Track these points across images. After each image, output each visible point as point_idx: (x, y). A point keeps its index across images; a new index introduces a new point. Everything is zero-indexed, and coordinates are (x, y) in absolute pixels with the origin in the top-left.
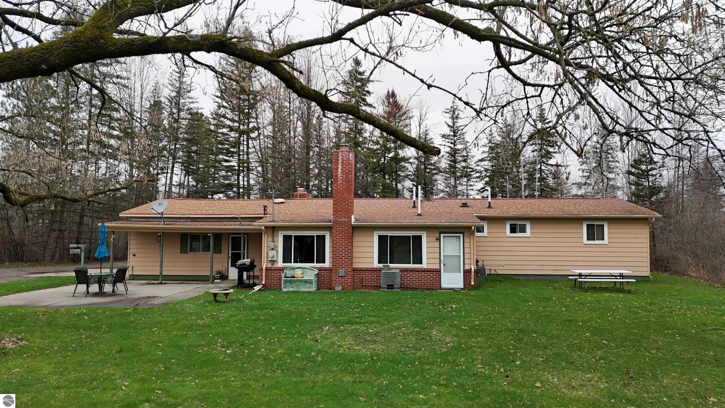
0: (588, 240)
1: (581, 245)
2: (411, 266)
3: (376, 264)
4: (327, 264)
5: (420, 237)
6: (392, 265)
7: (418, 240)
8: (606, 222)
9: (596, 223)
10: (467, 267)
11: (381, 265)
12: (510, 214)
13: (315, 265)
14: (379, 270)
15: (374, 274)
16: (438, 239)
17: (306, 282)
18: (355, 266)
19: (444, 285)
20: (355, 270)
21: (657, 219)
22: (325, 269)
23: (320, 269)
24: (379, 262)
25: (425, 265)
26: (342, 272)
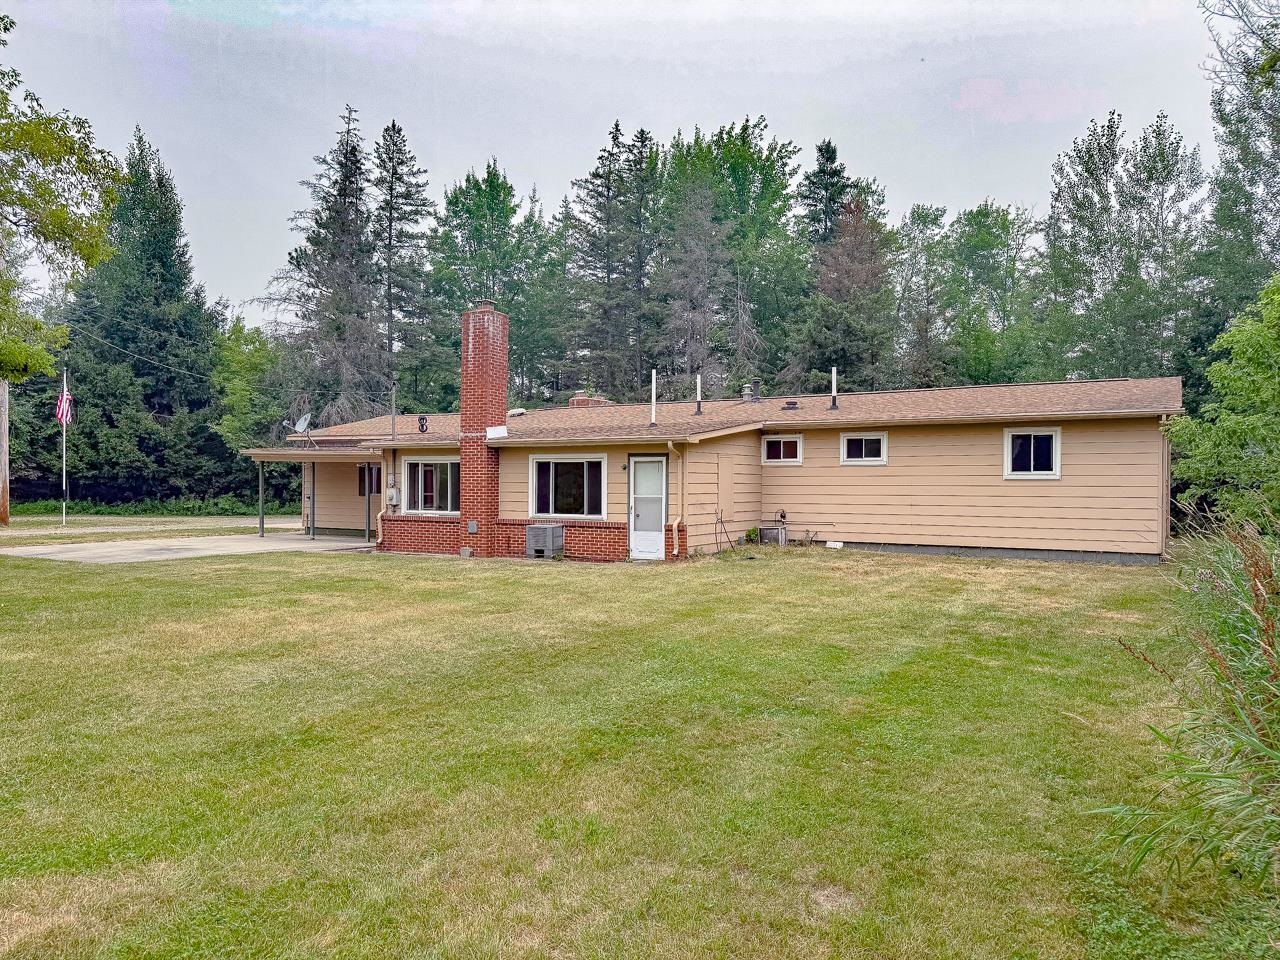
0: (1014, 469)
1: (996, 481)
2: (585, 517)
3: (532, 514)
5: (599, 465)
6: (555, 516)
7: (596, 467)
8: (1059, 429)
9: (1034, 432)
10: (670, 521)
11: (540, 516)
13: (448, 513)
16: (627, 468)
18: (501, 516)
19: (634, 554)
20: (499, 523)
24: (538, 511)
25: (605, 516)
26: (473, 526)
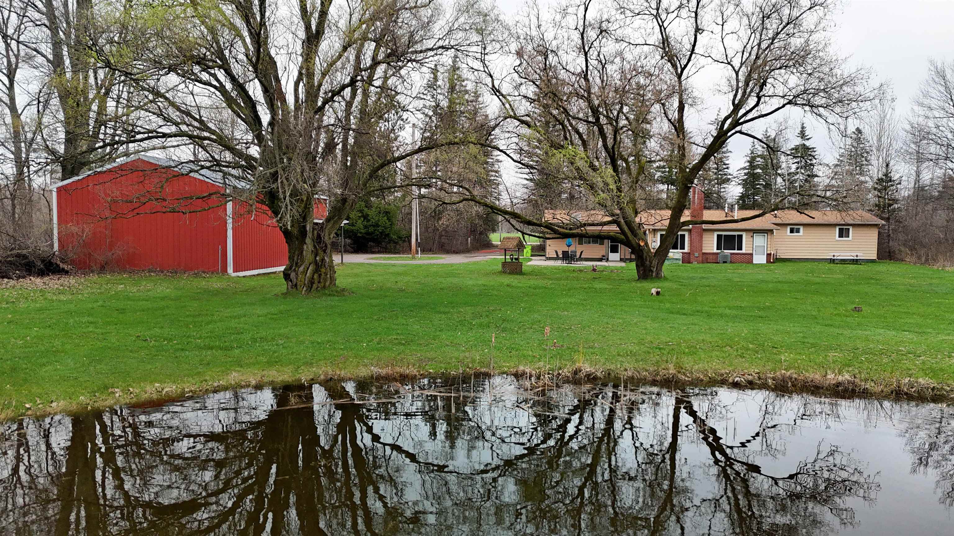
0: (840, 237)
1: (835, 240)
2: (736, 251)
3: (715, 251)
4: (686, 250)
5: (742, 235)
6: (725, 251)
7: (740, 237)
8: (851, 227)
9: (845, 227)
10: (769, 252)
11: (719, 251)
12: (791, 222)
13: (679, 250)
14: (718, 254)
15: (714, 257)
16: (753, 237)
17: (676, 259)
18: (704, 251)
19: (754, 262)
20: (704, 254)
21: (883, 225)
22: (685, 253)
23: (683, 253)
24: (717, 249)
25: (744, 251)
26: (696, 255)
